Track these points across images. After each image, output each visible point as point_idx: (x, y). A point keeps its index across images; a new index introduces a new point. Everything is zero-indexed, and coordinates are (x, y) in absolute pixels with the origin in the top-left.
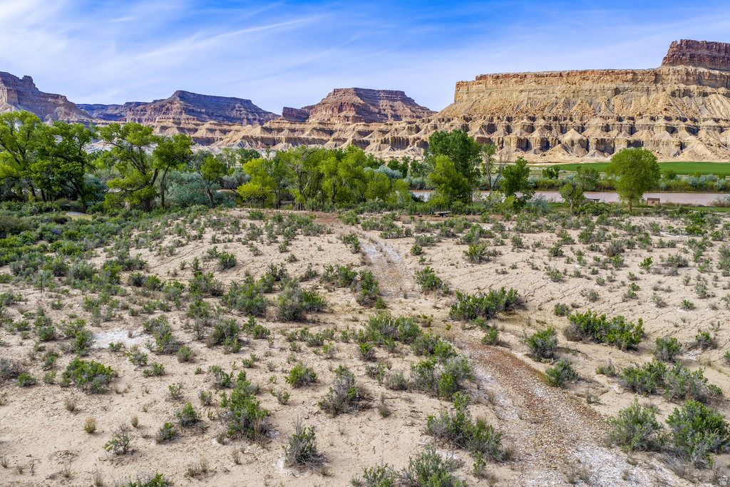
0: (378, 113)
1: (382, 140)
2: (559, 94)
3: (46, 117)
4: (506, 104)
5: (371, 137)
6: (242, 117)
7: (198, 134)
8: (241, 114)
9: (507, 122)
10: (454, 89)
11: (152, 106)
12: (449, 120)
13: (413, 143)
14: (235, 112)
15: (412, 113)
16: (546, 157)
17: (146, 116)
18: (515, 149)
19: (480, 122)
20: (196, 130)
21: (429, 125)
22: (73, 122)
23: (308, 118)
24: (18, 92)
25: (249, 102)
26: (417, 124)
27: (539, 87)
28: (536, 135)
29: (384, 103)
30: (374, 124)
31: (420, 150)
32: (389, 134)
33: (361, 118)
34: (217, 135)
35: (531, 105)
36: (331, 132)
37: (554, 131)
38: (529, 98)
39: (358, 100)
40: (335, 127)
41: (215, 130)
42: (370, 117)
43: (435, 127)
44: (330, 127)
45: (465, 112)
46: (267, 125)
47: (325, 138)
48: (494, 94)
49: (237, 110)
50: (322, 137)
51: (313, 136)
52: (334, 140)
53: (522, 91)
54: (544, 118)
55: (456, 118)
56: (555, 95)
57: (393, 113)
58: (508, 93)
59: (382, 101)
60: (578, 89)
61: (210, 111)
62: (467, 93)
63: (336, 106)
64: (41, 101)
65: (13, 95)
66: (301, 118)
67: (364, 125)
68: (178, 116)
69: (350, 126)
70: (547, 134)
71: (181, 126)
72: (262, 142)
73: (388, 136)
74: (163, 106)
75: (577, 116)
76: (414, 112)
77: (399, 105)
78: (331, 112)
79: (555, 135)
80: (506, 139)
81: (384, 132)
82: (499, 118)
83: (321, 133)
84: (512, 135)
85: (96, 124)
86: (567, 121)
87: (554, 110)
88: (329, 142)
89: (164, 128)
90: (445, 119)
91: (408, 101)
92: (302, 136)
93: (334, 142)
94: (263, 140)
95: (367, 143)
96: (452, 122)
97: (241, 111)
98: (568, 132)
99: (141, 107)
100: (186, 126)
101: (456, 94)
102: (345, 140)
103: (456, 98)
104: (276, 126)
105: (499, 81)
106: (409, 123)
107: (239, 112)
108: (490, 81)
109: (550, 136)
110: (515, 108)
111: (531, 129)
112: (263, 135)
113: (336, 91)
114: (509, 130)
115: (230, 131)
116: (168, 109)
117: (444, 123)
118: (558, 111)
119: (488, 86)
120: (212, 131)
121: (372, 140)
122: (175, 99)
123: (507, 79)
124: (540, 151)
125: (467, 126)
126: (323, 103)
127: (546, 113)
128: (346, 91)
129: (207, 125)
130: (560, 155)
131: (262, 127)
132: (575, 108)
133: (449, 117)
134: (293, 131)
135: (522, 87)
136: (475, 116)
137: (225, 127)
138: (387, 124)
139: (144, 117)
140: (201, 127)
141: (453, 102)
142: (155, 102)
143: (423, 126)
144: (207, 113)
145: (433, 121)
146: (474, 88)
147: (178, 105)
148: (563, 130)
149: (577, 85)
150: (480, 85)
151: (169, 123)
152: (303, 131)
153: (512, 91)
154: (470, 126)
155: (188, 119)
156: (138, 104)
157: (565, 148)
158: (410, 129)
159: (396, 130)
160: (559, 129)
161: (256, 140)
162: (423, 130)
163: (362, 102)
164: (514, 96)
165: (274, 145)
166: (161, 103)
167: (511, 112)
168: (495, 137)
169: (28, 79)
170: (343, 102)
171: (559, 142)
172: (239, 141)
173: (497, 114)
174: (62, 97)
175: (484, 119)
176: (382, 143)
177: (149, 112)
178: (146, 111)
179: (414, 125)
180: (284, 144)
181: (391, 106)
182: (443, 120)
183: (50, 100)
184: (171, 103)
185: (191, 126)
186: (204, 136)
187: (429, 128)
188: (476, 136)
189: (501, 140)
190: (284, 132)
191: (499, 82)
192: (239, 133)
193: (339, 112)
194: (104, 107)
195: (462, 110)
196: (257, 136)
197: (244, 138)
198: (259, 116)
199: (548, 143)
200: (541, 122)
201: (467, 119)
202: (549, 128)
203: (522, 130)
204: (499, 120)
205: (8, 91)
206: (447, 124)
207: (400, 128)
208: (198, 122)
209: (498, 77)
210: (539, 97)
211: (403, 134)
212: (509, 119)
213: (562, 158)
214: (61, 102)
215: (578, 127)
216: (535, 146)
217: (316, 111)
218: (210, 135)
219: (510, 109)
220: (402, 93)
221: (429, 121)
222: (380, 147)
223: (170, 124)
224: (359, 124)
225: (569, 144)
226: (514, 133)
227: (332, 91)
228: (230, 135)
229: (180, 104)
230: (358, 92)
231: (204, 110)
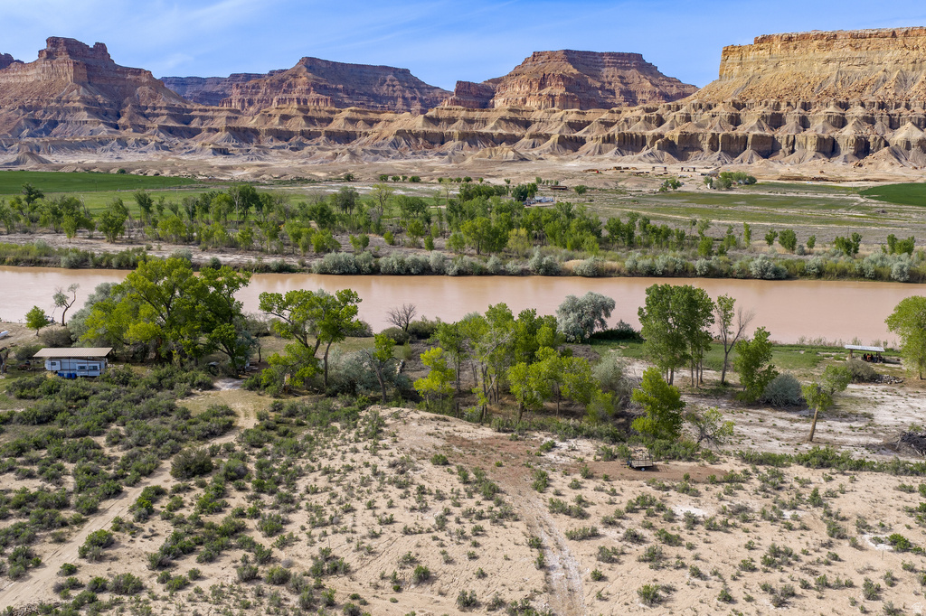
0: (600, 89)
1: (604, 138)
2: (889, 66)
3: (125, 102)
4: (802, 81)
5: (588, 131)
6: (395, 95)
7: (333, 127)
8: (394, 91)
9: (802, 111)
10: (720, 57)
11: (268, 81)
12: (710, 107)
13: (652, 143)
14: (385, 88)
15: (653, 88)
16: (864, 168)
17: (260, 96)
18: (813, 153)
19: (759, 110)
20: (330, 121)
21: (678, 114)
22: (161, 108)
23: (492, 97)
24: (88, 66)
25: (406, 72)
26: (659, 112)
27: (858, 54)
28: (848, 132)
29: (609, 73)
30: (592, 111)
31: (662, 155)
32: (615, 127)
33: (574, 97)
34: (361, 127)
35: (843, 82)
36: (527, 124)
37: (878, 125)
38: (840, 72)
39: (570, 70)
40: (533, 116)
41: (358, 120)
42: (586, 96)
43: (688, 119)
44: (525, 115)
45: (735, 94)
46: (432, 113)
47: (518, 133)
48: (783, 66)
49: (388, 85)
50: (514, 132)
51: (500, 131)
52: (531, 136)
53: (828, 61)
54: (863, 105)
55: (721, 104)
56: (883, 67)
57: (623, 87)
58: (805, 64)
59: (606, 69)
60: (921, 57)
61: (350, 87)
62: (741, 64)
63: (535, 79)
64: (118, 78)
65: (81, 71)
66: (482, 96)
67: (578, 113)
68: (303, 96)
69: (557, 114)
70: (866, 131)
71: (310, 114)
72: (425, 139)
73: (614, 130)
74: (282, 81)
75: (918, 102)
76: (657, 86)
77: (633, 74)
78: (527, 88)
79: (880, 132)
80: (800, 138)
81: (608, 124)
82: (789, 104)
83: (512, 125)
84: (810, 133)
85: (191, 110)
86: (902, 109)
87: (880, 92)
88: (524, 140)
89: (285, 118)
90: (704, 106)
91: (648, 69)
92: (484, 130)
93: (532, 140)
94: (426, 135)
95: (582, 141)
96: (714, 110)
97: (394, 86)
98: (902, 128)
99: (252, 82)
100: (316, 115)
101: (723, 65)
102: (547, 137)
103: (721, 71)
104: (445, 114)
105: (792, 45)
106: (648, 110)
107: (391, 88)
108: (778, 46)
109: (870, 134)
110: (816, 88)
111: (841, 122)
112: (425, 129)
113: (536, 55)
114: (804, 123)
115: (378, 121)
116: (290, 86)
117: (701, 111)
118: (887, 93)
119: (774, 53)
120: (352, 121)
121: (588, 136)
122: (299, 69)
123: (805, 43)
124: (853, 158)
125: (738, 116)
126: (516, 74)
127: (868, 97)
128: (552, 55)
129: (346, 113)
130: (886, 164)
131: (425, 117)
132: (914, 88)
133: (710, 102)
134: (470, 121)
135: (828, 55)
136: (751, 101)
137: (372, 116)
138: (613, 112)
139: (256, 97)
140: (337, 115)
141: (718, 78)
142: (272, 73)
143: (669, 116)
144: (345, 91)
145: (684, 108)
146: (751, 56)
147: (304, 79)
148: (894, 125)
149: (921, 50)
150: (761, 52)
151: (292, 108)
152: (485, 122)
153: (812, 60)
154: (742, 116)
155: (318, 100)
156: (248, 77)
157: (895, 154)
158: (648, 120)
159: (626, 121)
160: (887, 122)
161: (417, 136)
162: (668, 123)
163: (575, 71)
164: (816, 69)
165: (442, 143)
166: (281, 76)
167: (809, 95)
168: (781, 134)
169: (101, 48)
170: (547, 73)
171: (887, 144)
172: (391, 138)
173: (786, 98)
174: (145, 72)
175: (766, 105)
176: (604, 141)
177: (263, 90)
178: (259, 88)
179: (654, 114)
180: (457, 142)
181: (620, 77)
182: (701, 107)
183: (129, 77)
184: (295, 76)
185: (323, 115)
186: (342, 129)
187: (678, 119)
188: (752, 133)
189: (791, 139)
190: (456, 124)
191: (792, 47)
192: (392, 124)
193: (540, 89)
194: (200, 81)
195: (730, 91)
196: (418, 129)
197: (399, 133)
198: (421, 93)
199: (867, 144)
200: (857, 111)
201: (738, 106)
202: (870, 120)
203: (827, 125)
204: (789, 108)
205: (75, 65)
206: (706, 113)
207: (631, 118)
208: (333, 108)
209: (790, 39)
210: (857, 69)
211: (637, 129)
212: (806, 106)
213: (889, 170)
214: (145, 80)
215: (919, 119)
216: (846, 150)
217: (505, 87)
218: (350, 128)
219: (808, 89)
220: (639, 57)
221: (678, 108)
222: (600, 147)
223: (294, 112)
224: (570, 111)
225: (903, 147)
226: (812, 128)
227: (530, 55)
228: (378, 127)
229: (307, 77)
230: (571, 56)
231: (341, 86)
